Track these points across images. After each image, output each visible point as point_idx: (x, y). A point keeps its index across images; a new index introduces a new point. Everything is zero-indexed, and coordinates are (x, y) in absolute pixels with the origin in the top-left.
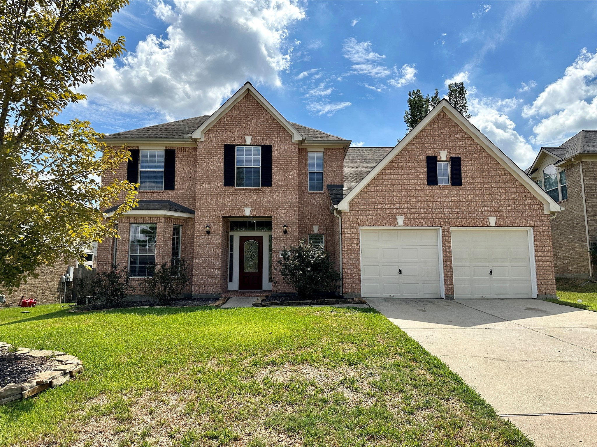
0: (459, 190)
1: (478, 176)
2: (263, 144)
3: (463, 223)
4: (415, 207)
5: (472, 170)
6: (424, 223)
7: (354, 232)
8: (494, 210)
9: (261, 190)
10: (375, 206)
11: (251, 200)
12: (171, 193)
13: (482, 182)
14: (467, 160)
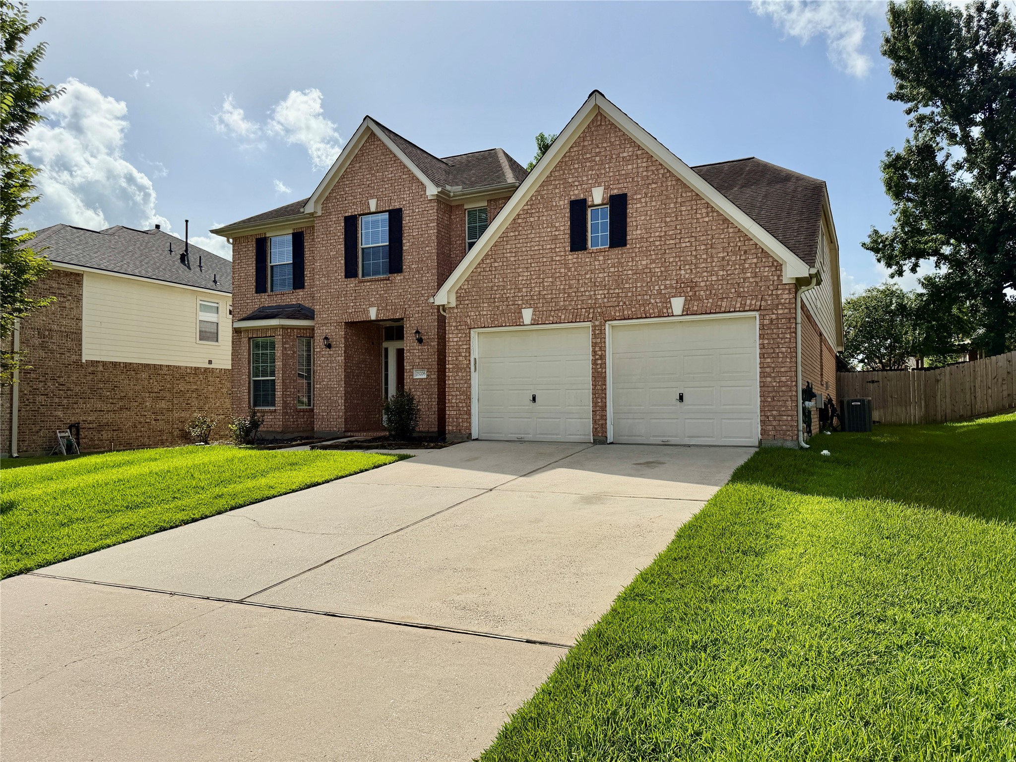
0: (622, 254)
1: (657, 225)
2: (391, 208)
3: (626, 312)
4: (550, 292)
5: (647, 214)
6: (563, 317)
7: (462, 339)
8: (682, 285)
9: (389, 280)
10: (491, 295)
11: (378, 296)
12: (301, 293)
13: (663, 234)
14: (639, 196)
